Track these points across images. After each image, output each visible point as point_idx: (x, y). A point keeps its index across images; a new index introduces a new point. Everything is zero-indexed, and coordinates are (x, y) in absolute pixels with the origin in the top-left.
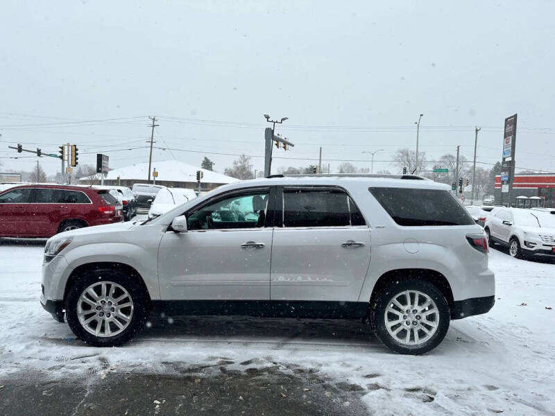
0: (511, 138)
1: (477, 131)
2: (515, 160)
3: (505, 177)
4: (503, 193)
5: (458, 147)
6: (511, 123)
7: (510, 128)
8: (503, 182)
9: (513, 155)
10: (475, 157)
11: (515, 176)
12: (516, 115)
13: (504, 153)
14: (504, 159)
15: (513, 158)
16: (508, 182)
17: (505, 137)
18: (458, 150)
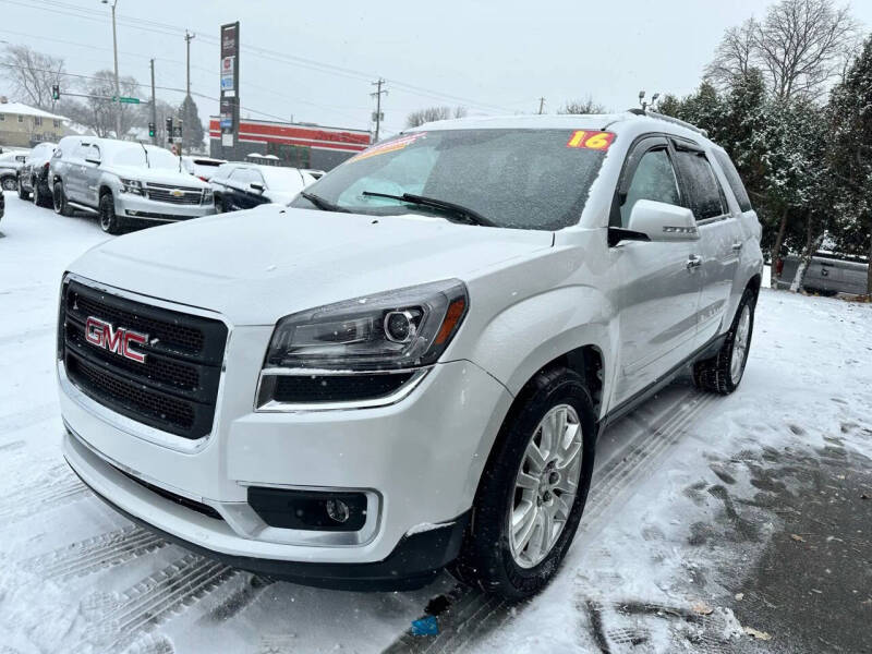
0: (232, 58)
1: (188, 38)
2: (240, 96)
3: (226, 121)
4: (224, 148)
5: (152, 61)
6: (231, 34)
7: (230, 43)
8: (223, 130)
9: (236, 89)
10: (188, 83)
11: (241, 122)
12: (238, 23)
13: (223, 84)
14: (223, 92)
15: (237, 93)
16: (231, 130)
17: (223, 57)
18: (152, 67)
